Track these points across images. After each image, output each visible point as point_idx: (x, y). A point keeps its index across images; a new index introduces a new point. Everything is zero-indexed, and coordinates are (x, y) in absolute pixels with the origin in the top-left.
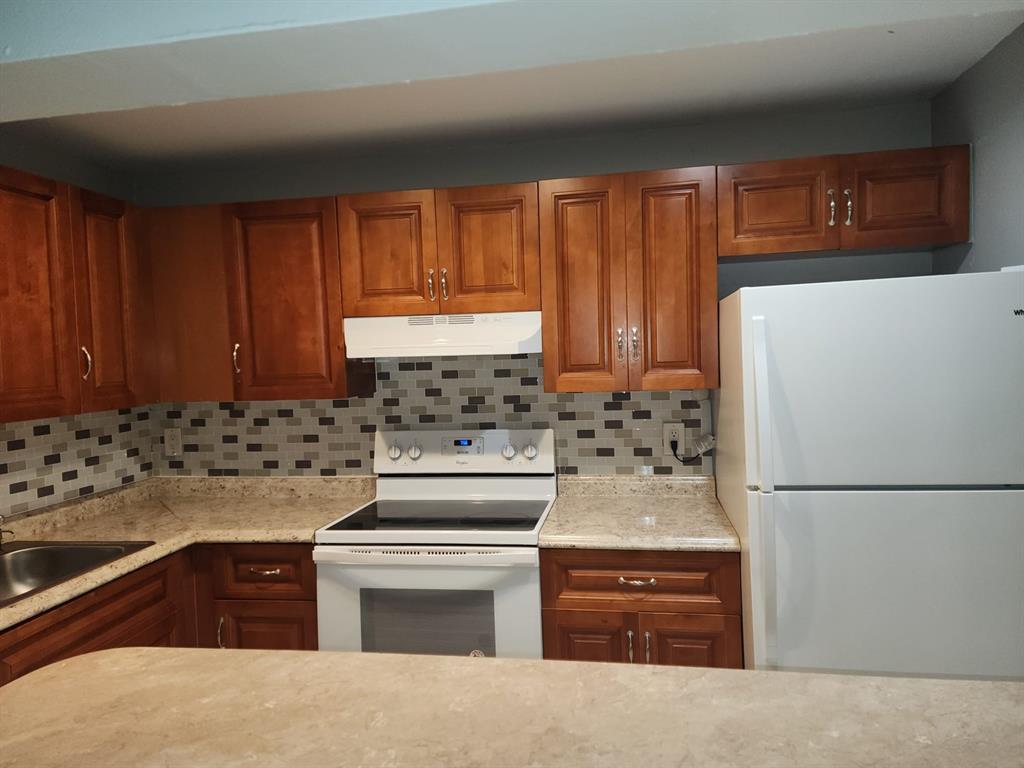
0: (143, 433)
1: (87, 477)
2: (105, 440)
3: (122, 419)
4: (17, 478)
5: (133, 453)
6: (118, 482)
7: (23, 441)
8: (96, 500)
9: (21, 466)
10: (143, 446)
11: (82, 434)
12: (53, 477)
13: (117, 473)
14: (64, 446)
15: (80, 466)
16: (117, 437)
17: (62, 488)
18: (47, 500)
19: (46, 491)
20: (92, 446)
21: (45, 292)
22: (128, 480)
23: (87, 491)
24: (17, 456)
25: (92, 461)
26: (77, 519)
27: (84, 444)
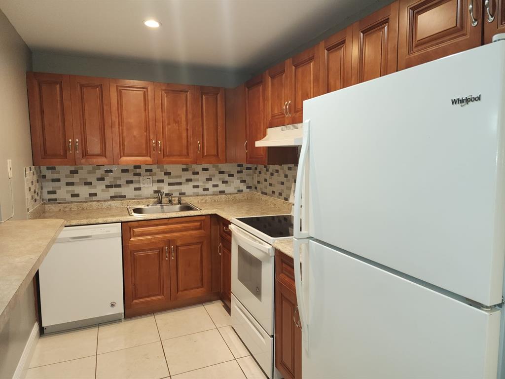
0: (248, 175)
1: (222, 187)
2: (231, 175)
3: (239, 169)
4: (196, 184)
5: (243, 181)
6: (236, 191)
7: (198, 172)
8: (224, 196)
9: (197, 180)
10: (248, 179)
11: (221, 172)
12: (209, 185)
13: (235, 188)
14: (214, 176)
15: (220, 183)
16: (236, 175)
17: (212, 190)
18: (206, 192)
19: (206, 189)
20: (225, 177)
21: (184, 123)
22: (240, 191)
23: (222, 192)
24: (196, 176)
25: (224, 182)
26: (215, 201)
27: (221, 176)
